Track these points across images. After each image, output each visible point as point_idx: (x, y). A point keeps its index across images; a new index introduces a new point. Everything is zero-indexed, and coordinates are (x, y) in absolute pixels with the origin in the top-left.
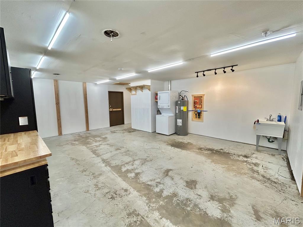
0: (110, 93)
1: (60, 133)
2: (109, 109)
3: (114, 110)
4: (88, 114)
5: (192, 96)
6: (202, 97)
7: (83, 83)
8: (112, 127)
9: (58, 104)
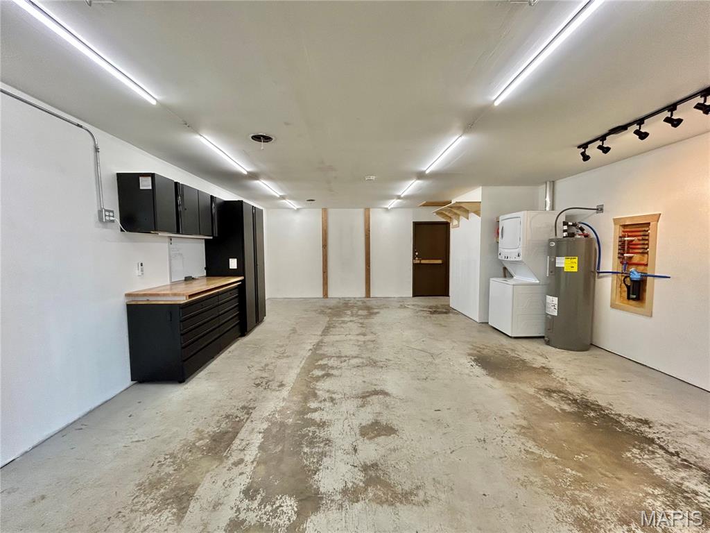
0: (417, 225)
1: (325, 294)
2: (414, 258)
3: (423, 262)
4: (369, 266)
5: (615, 224)
6: (649, 224)
7: (366, 209)
8: (417, 298)
9: (325, 246)
